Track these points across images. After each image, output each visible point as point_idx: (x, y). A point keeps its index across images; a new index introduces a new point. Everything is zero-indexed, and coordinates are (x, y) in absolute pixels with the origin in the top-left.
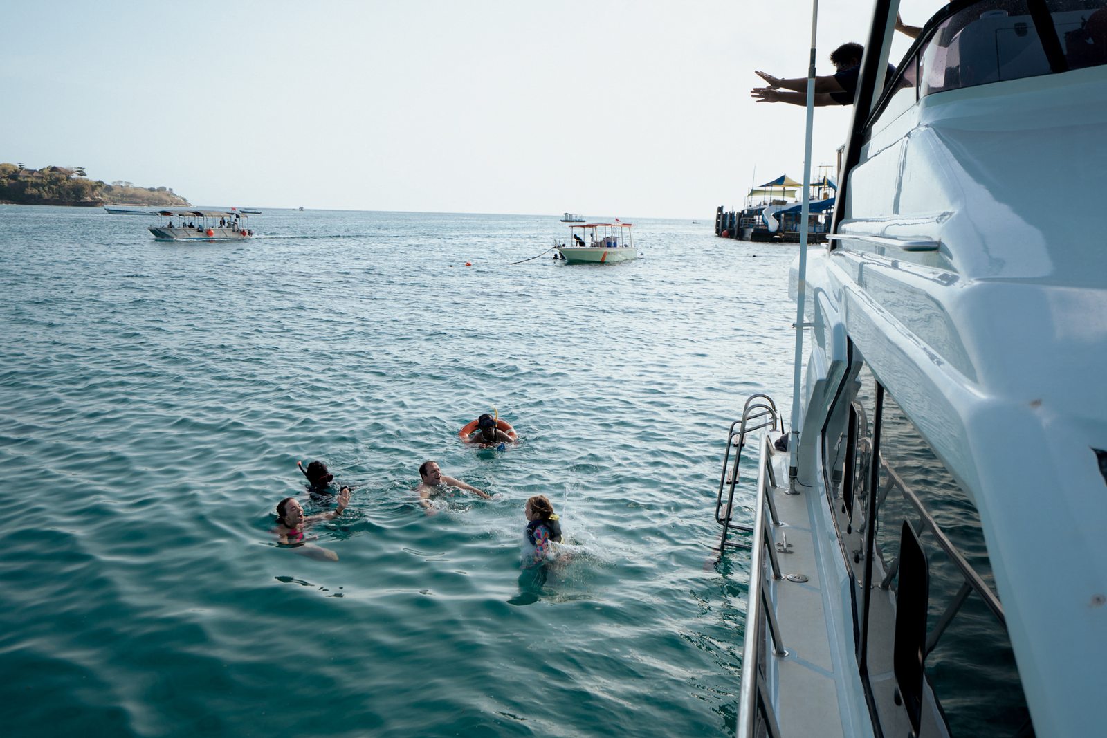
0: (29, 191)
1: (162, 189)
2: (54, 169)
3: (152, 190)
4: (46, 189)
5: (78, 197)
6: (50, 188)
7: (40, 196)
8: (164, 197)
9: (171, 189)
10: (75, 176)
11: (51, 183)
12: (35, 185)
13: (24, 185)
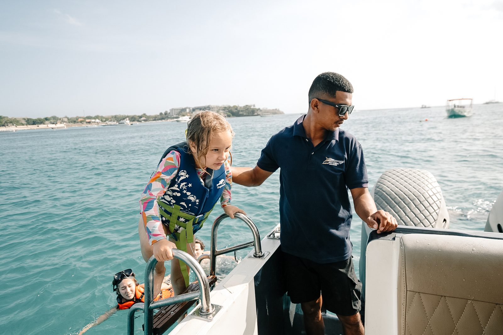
0: (241, 113)
1: (276, 109)
2: (247, 106)
3: (273, 110)
4: (245, 112)
5: (253, 113)
6: (246, 112)
7: (243, 114)
8: (277, 112)
9: (279, 109)
10: (252, 107)
11: (246, 110)
12: (242, 111)
13: (239, 111)
